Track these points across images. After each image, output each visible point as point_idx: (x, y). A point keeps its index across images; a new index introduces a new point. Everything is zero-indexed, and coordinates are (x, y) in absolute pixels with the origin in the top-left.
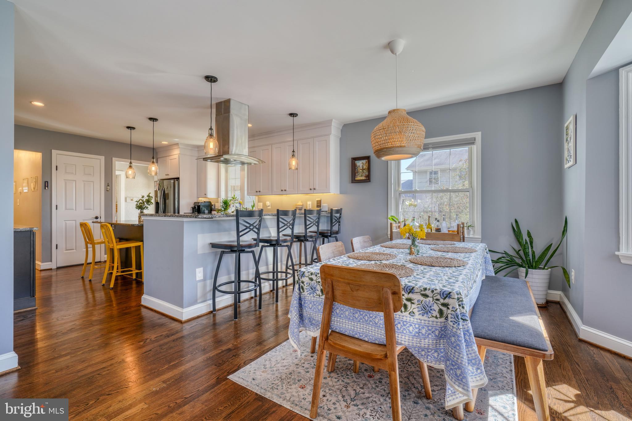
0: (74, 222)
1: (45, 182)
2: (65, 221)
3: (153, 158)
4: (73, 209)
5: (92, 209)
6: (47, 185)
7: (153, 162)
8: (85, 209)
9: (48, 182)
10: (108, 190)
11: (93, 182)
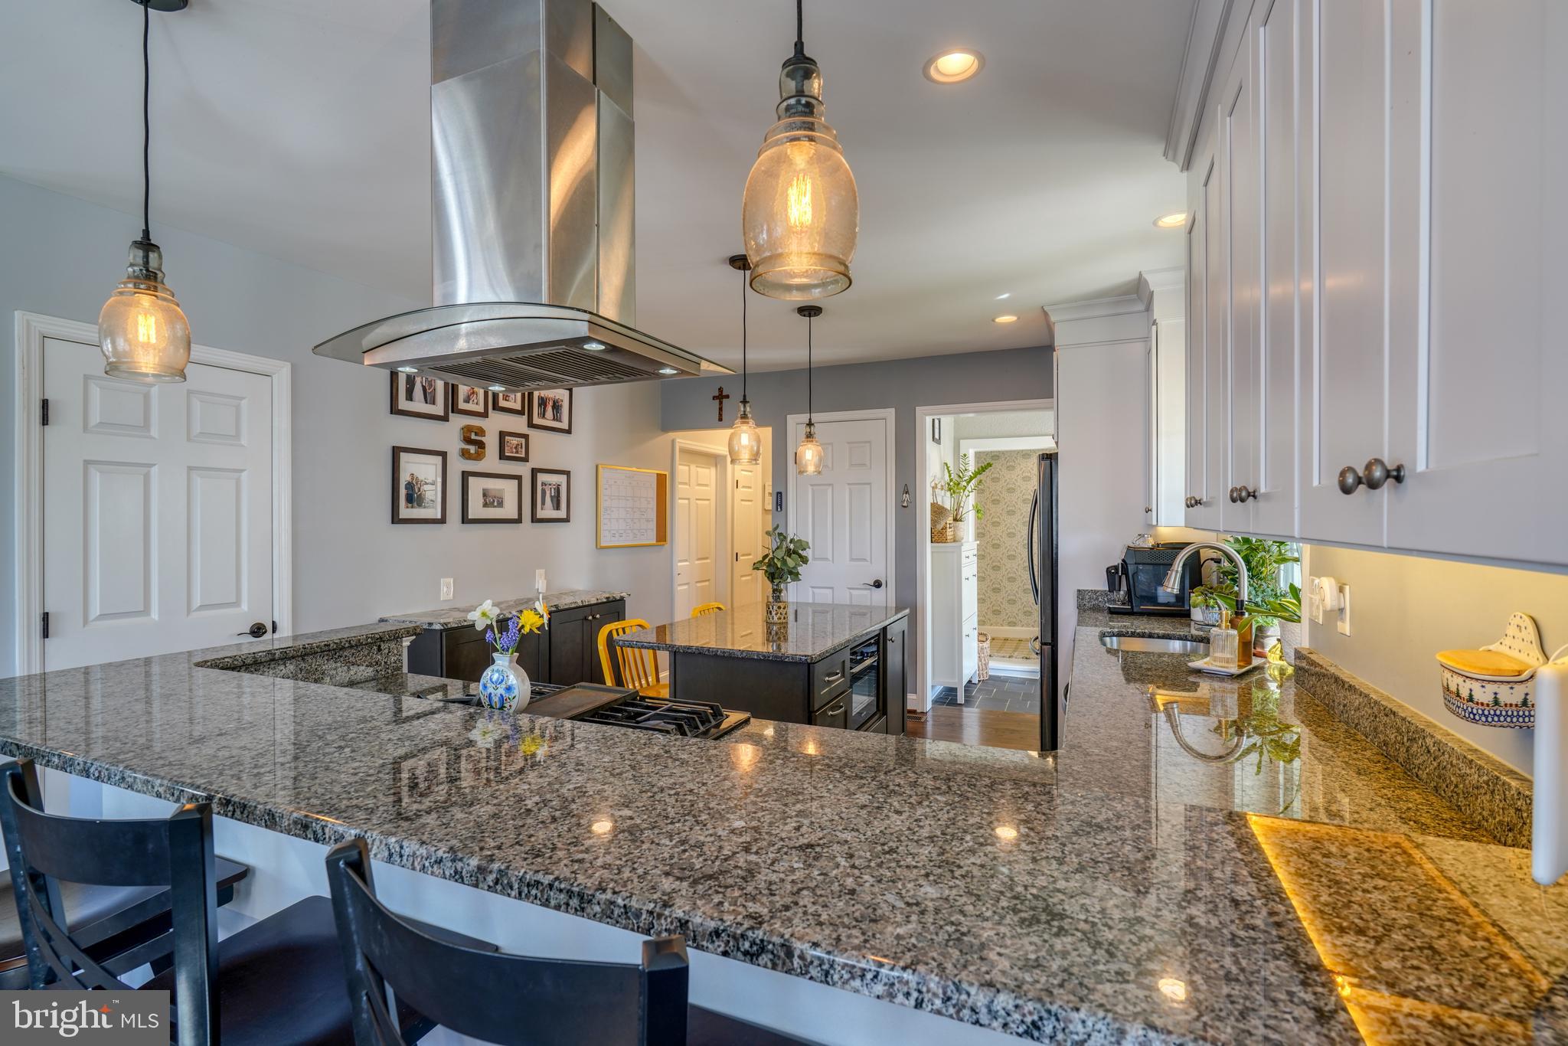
0: (831, 590)
1: (778, 493)
2: (812, 587)
3: (745, 402)
4: (826, 559)
5: (869, 559)
6: (780, 500)
7: (744, 416)
8: (852, 560)
9: (781, 493)
10: (905, 504)
11: (870, 484)
